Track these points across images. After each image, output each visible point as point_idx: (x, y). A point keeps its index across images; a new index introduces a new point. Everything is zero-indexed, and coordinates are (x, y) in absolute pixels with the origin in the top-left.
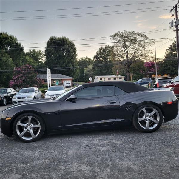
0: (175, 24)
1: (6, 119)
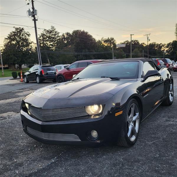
1: (116, 115)
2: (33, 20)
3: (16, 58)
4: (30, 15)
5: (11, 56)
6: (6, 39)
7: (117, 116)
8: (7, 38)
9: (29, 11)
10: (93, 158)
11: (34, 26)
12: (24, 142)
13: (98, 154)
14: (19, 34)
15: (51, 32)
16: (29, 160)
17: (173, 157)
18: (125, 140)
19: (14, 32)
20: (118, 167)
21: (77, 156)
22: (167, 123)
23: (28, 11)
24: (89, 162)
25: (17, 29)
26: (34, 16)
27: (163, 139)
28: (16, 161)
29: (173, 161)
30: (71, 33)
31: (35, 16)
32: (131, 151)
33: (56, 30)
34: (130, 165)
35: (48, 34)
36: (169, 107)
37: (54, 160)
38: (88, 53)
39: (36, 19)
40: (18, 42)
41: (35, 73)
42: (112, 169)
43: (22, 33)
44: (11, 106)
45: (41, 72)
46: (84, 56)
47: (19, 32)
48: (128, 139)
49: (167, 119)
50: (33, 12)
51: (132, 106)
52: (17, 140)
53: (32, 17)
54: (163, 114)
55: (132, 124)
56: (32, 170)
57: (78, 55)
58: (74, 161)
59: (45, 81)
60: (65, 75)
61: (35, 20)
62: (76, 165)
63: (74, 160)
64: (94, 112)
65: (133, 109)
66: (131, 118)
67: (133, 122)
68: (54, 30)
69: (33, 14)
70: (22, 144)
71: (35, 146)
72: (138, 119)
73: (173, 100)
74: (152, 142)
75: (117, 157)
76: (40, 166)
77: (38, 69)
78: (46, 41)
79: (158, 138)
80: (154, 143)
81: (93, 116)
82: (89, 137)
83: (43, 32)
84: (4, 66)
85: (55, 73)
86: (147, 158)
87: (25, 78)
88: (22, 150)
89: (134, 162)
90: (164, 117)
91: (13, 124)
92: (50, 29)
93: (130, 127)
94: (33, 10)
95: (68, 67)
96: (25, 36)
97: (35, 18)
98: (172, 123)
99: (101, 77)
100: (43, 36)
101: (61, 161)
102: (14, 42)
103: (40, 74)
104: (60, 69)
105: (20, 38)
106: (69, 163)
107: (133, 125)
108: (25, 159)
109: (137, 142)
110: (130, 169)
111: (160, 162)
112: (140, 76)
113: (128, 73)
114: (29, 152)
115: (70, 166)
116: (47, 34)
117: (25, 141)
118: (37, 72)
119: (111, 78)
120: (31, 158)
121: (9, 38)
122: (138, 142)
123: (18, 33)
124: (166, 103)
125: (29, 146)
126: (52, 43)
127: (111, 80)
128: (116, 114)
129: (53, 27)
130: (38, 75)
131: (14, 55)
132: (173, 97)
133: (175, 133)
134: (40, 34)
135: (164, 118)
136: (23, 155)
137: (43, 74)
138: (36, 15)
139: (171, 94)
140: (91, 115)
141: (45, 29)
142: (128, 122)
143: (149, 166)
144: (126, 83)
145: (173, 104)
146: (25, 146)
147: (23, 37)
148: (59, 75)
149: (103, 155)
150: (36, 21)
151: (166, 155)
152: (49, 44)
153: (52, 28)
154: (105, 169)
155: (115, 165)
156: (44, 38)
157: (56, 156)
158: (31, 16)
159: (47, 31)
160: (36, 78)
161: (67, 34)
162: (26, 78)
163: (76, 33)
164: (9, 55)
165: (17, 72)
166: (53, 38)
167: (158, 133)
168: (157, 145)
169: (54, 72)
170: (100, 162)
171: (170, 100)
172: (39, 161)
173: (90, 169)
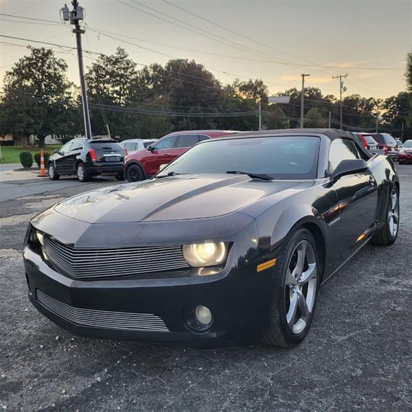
0: (72, 15)
1: (258, 270)
2: (74, 31)
3: (33, 121)
4: (67, 20)
5: (20, 114)
6: (10, 73)
7: (261, 272)
8: (12, 71)
9: (65, 10)
10: (198, 373)
11: (76, 46)
12: (31, 327)
13: (212, 364)
14: (40, 64)
15: (116, 62)
16: (37, 376)
17: (396, 376)
18: (279, 330)
19: (28, 59)
20: (260, 399)
21: (159, 367)
22: (384, 289)
23: (62, 9)
24: (188, 385)
25: (35, 51)
26: (76, 22)
27: (374, 329)
28: (5, 378)
29: (398, 388)
30: (164, 65)
31: (80, 21)
32: (294, 359)
33: (127, 58)
34: (289, 396)
35: (109, 66)
36: (388, 250)
37: (100, 376)
38: (201, 115)
39: (82, 28)
40: (38, 83)
41: (74, 156)
42: (244, 405)
43: (47, 62)
44: (10, 233)
45: (89, 155)
46: (192, 121)
47: (40, 58)
48: (286, 329)
49: (382, 278)
50: (75, 13)
51: (300, 248)
52: (13, 323)
53: (71, 23)
54: (373, 267)
55: (298, 290)
56: (42, 401)
57: (178, 119)
58: (151, 382)
59: (98, 177)
60: (144, 164)
61: (78, 32)
62: (154, 393)
63: (151, 378)
64: (204, 259)
65: (301, 254)
66: (296, 276)
67: (300, 286)
68: (124, 57)
69: (74, 16)
70: (26, 332)
71: (57, 338)
72: (314, 277)
73: (397, 232)
74: (345, 335)
75: (258, 373)
76: (64, 392)
77: (82, 148)
78: (104, 82)
79: (361, 326)
80: (350, 339)
81: (201, 269)
82: (189, 323)
83: (98, 61)
84: (4, 138)
85: (122, 159)
86: (331, 377)
87: (51, 168)
88: (23, 348)
89: (300, 388)
90: (375, 273)
91: (10, 279)
92: (115, 55)
93: (294, 299)
94: (75, 8)
95: (152, 145)
96: (55, 69)
97: (78, 27)
98: (394, 288)
99: (228, 173)
100: (97, 71)
101: (118, 379)
102: (28, 83)
103: (87, 159)
104: (133, 149)
105: (43, 73)
106: (137, 386)
107: (300, 292)
108: (27, 373)
109: (309, 334)
110: (289, 406)
111: (364, 389)
112: (321, 173)
113: (293, 163)
114: (40, 354)
115: (140, 394)
116: (107, 65)
117: (34, 324)
118: (79, 154)
119: (251, 176)
120: (44, 371)
121: (17, 72)
122: (312, 335)
123: (38, 61)
124: (381, 240)
125: (41, 338)
126: (117, 88)
127: (251, 179)
128: (259, 266)
129: (121, 51)
130: (80, 161)
131: (28, 112)
132: (398, 224)
133: (401, 314)
134: (91, 66)
135: (375, 276)
136: (24, 360)
137: (94, 160)
138: (82, 19)
139: (393, 217)
140: (197, 268)
141: (103, 54)
142: (288, 287)
143: (337, 400)
144: (289, 188)
145: (396, 242)
146: (32, 337)
147: (50, 71)
148: (132, 163)
149: (225, 366)
150: (82, 35)
151: (381, 372)
152: (111, 89)
153: (119, 52)
154: (226, 404)
155: (251, 394)
156: (99, 76)
157: (106, 366)
158: (69, 22)
159: (107, 58)
160: (77, 168)
161: (155, 67)
162: (54, 169)
163: (175, 65)
164: (16, 113)
165: (33, 154)
166: (122, 76)
167: (361, 314)
168: (357, 344)
169: (120, 155)
170: (215, 386)
171: (392, 231)
172: (63, 378)
173: (189, 403)
